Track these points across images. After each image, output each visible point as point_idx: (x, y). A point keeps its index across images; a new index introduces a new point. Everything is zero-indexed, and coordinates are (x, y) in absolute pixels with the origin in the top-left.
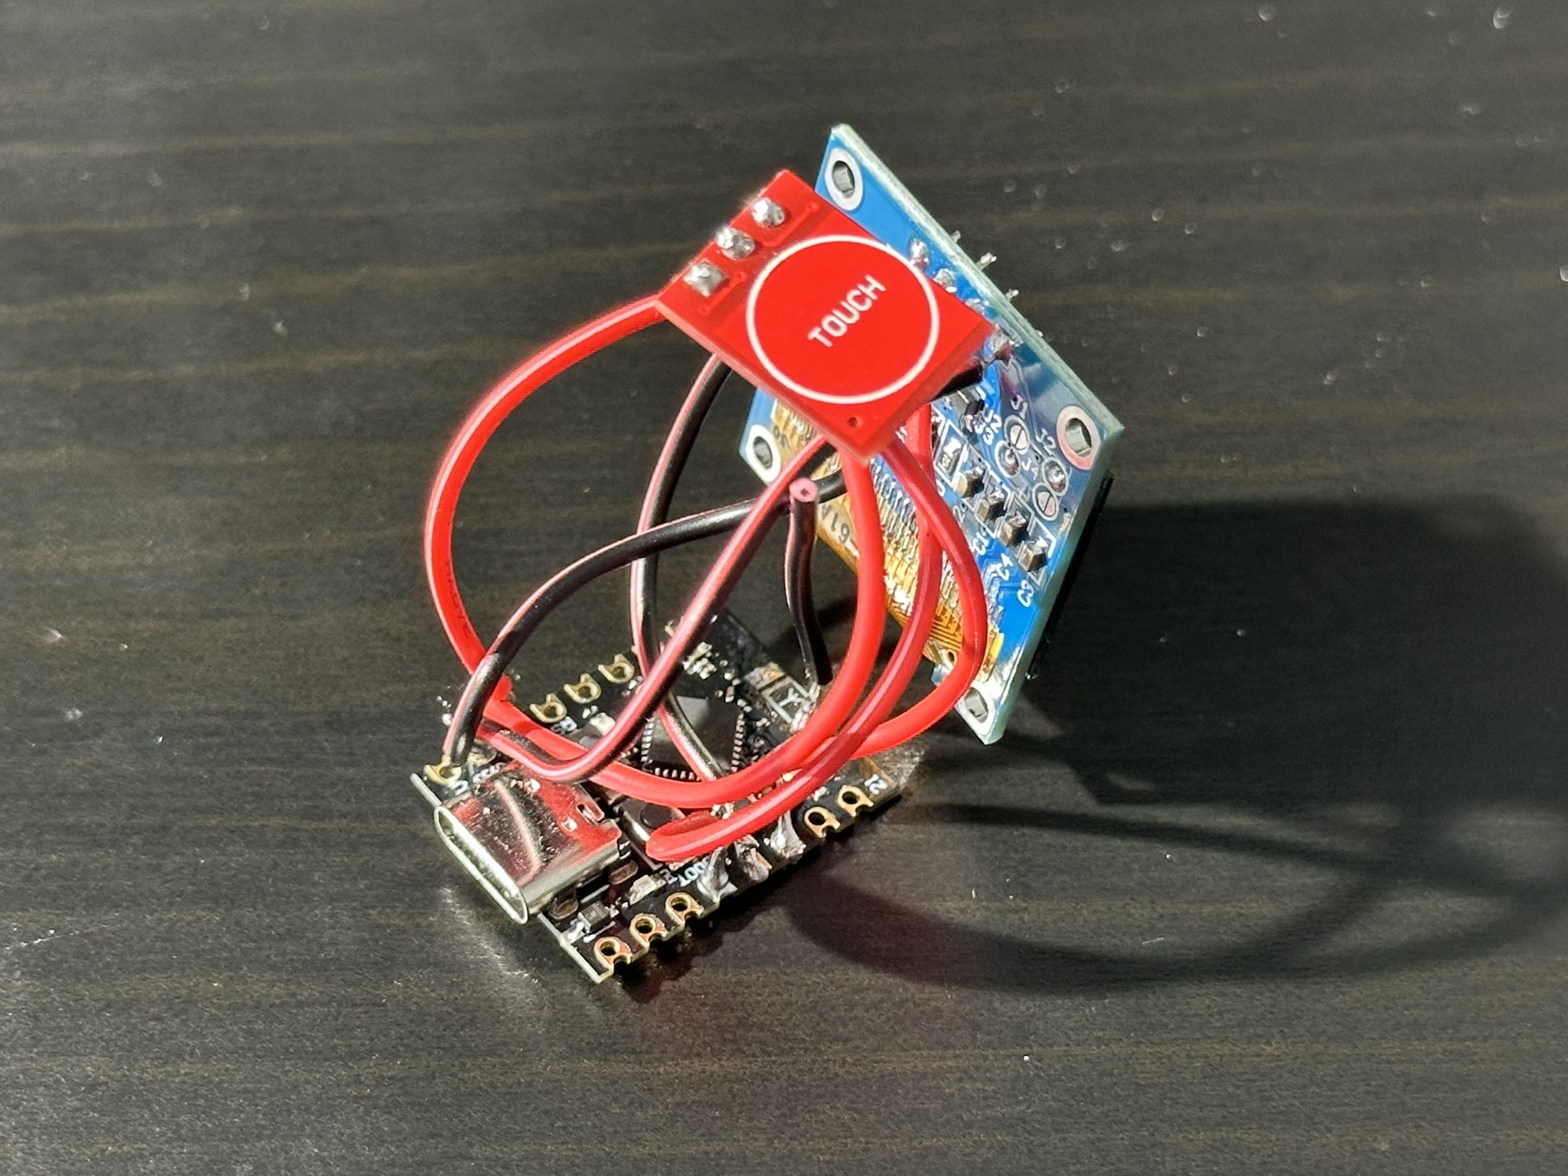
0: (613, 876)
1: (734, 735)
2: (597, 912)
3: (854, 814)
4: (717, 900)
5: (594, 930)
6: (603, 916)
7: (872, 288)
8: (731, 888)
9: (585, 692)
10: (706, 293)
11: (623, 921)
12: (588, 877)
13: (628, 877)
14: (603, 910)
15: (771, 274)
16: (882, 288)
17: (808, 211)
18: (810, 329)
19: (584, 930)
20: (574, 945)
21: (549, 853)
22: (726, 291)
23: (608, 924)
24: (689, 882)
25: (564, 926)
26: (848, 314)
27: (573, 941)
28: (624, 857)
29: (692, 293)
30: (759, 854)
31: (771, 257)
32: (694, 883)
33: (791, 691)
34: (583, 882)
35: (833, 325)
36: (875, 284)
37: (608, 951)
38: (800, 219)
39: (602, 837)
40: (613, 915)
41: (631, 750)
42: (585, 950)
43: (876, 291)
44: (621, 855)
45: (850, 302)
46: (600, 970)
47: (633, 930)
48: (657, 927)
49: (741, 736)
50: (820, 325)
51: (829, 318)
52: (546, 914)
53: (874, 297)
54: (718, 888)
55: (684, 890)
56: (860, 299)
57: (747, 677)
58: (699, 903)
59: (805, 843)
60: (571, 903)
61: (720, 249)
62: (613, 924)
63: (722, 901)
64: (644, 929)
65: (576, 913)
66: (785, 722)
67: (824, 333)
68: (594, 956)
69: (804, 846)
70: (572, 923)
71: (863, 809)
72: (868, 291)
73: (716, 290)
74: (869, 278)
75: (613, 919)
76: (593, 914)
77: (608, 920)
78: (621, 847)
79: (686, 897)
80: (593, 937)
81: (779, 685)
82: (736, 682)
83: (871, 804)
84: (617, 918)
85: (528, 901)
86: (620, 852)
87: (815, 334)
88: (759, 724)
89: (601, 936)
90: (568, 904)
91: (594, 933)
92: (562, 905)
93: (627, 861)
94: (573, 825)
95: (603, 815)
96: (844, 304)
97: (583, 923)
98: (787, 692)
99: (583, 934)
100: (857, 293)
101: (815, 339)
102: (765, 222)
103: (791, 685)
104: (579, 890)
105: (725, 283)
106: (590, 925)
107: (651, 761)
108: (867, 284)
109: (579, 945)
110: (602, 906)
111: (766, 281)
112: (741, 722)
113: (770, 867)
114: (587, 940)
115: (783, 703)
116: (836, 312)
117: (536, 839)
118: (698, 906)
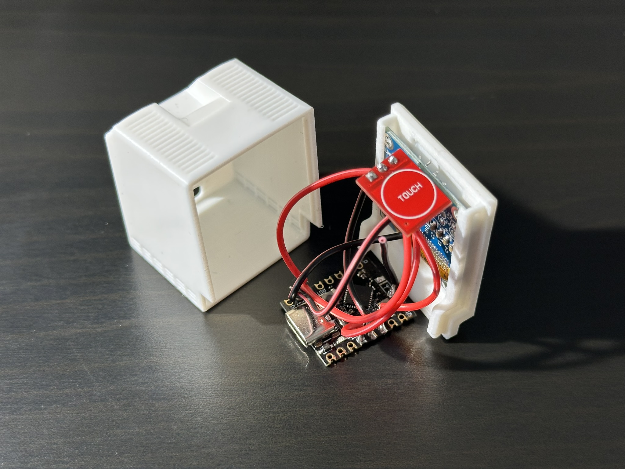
0: (333, 336)
1: (370, 296)
2: (327, 346)
3: (402, 322)
4: (361, 344)
5: (326, 351)
6: (329, 347)
7: (418, 186)
8: (366, 341)
9: (330, 281)
10: (371, 181)
11: (335, 348)
12: (326, 336)
13: (337, 336)
14: (329, 346)
15: (391, 178)
16: (421, 187)
17: (404, 161)
18: (399, 195)
19: (323, 351)
20: (320, 355)
21: (315, 329)
22: (377, 181)
23: (330, 350)
24: (354, 338)
25: (318, 349)
26: (411, 193)
27: (320, 354)
28: (336, 331)
29: (367, 180)
30: (374, 332)
31: (391, 173)
32: (355, 339)
33: (387, 284)
34: (324, 337)
35: (406, 195)
36: (420, 185)
37: (330, 357)
38: (402, 163)
39: (330, 325)
40: (332, 347)
41: (341, 299)
42: (323, 356)
43: (420, 187)
44: (335, 330)
45: (412, 189)
46: (327, 363)
47: (337, 352)
48: (344, 351)
49: (372, 297)
50: (402, 195)
51: (404, 193)
52: (313, 345)
53: (419, 189)
54: (363, 341)
55: (353, 341)
56: (415, 189)
57: (375, 280)
58: (356, 345)
59: (387, 329)
60: (321, 343)
61: (377, 168)
62: (332, 349)
63: (363, 345)
64: (340, 351)
65: (321, 347)
66: (385, 294)
67: (403, 197)
68: (326, 358)
69: (387, 330)
70: (320, 348)
71: (405, 321)
72: (417, 187)
73: (374, 180)
74: (418, 183)
75: (332, 348)
76: (326, 347)
77: (330, 348)
78: (335, 328)
79: (353, 343)
80: (326, 353)
81: (384, 283)
82: (372, 281)
83: (407, 319)
84: (333, 348)
85: (308, 342)
86: (335, 329)
87: (400, 197)
88: (377, 294)
89: (328, 353)
90: (320, 343)
91: (326, 352)
92: (318, 343)
93: (337, 331)
94: (322, 321)
95: (331, 319)
96: (410, 190)
97: (323, 349)
98: (386, 285)
99: (323, 352)
100: (414, 187)
101: (400, 199)
102: (391, 163)
103: (387, 283)
104: (322, 339)
105: (376, 179)
106: (325, 350)
107: (346, 303)
108: (417, 185)
109: (322, 355)
110: (329, 344)
111: (389, 180)
112: (372, 293)
113: (377, 336)
114: (324, 354)
115: (385, 288)
116: (407, 192)
117: (312, 325)
118: (355, 346)
